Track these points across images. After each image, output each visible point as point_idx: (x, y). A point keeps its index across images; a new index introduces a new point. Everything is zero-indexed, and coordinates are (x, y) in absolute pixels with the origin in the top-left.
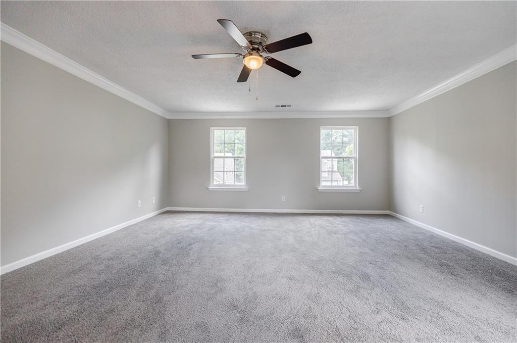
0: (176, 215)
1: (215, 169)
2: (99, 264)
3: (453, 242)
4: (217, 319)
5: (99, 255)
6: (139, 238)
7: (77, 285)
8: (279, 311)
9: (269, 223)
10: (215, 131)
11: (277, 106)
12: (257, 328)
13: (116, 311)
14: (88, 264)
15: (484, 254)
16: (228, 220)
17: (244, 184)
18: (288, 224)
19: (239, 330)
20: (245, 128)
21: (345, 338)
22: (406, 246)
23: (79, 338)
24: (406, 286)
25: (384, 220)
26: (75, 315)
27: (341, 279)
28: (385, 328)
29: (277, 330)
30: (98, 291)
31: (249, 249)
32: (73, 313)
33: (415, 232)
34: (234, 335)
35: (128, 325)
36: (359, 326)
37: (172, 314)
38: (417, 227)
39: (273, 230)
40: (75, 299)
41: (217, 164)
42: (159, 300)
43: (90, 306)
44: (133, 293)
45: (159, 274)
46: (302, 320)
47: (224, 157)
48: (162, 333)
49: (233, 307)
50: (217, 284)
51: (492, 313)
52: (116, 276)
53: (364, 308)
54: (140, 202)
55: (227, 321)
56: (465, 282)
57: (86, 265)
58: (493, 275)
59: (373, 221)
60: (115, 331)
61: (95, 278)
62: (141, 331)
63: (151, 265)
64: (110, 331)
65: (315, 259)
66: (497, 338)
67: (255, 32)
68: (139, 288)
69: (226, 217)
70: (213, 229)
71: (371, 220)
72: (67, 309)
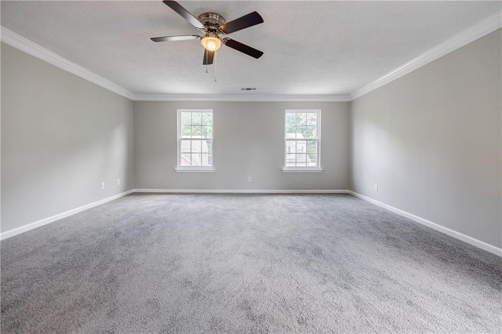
0: (141, 196)
1: (182, 152)
2: (54, 246)
3: (402, 217)
4: (169, 295)
5: (56, 238)
6: (100, 220)
7: (28, 267)
8: (231, 285)
9: (234, 203)
10: (182, 113)
11: (242, 89)
12: (208, 302)
13: (66, 292)
14: (43, 246)
15: (427, 228)
16: (194, 201)
17: (211, 165)
18: (253, 204)
19: (189, 305)
20: (212, 110)
21: (290, 308)
22: (359, 222)
23: (23, 319)
24: (353, 258)
25: (344, 198)
26: (22, 297)
27: (295, 253)
28: (328, 296)
29: (226, 303)
30: (49, 273)
31: (211, 228)
32: (19, 296)
33: (370, 210)
34: (183, 310)
35: (76, 305)
36: (305, 297)
37: (124, 292)
38: (372, 205)
39: (238, 210)
40: (24, 281)
41: (184, 146)
42: (112, 279)
43: (38, 288)
44: (87, 273)
45: (116, 254)
46: (252, 293)
47: (191, 139)
48: (111, 312)
49: (187, 283)
50: (173, 262)
51: (426, 280)
52: (71, 258)
53: (312, 279)
54: (103, 184)
55: (179, 297)
56: (406, 252)
57: (41, 247)
58: (433, 247)
59: (333, 200)
60: (62, 311)
61: (48, 260)
62: (90, 310)
63: (110, 246)
64: (57, 311)
65: (273, 236)
66: (426, 302)
67: (212, 13)
68: (93, 269)
69: (193, 198)
70: (178, 210)
71: (331, 199)
72: (14, 292)
